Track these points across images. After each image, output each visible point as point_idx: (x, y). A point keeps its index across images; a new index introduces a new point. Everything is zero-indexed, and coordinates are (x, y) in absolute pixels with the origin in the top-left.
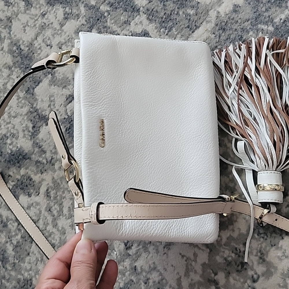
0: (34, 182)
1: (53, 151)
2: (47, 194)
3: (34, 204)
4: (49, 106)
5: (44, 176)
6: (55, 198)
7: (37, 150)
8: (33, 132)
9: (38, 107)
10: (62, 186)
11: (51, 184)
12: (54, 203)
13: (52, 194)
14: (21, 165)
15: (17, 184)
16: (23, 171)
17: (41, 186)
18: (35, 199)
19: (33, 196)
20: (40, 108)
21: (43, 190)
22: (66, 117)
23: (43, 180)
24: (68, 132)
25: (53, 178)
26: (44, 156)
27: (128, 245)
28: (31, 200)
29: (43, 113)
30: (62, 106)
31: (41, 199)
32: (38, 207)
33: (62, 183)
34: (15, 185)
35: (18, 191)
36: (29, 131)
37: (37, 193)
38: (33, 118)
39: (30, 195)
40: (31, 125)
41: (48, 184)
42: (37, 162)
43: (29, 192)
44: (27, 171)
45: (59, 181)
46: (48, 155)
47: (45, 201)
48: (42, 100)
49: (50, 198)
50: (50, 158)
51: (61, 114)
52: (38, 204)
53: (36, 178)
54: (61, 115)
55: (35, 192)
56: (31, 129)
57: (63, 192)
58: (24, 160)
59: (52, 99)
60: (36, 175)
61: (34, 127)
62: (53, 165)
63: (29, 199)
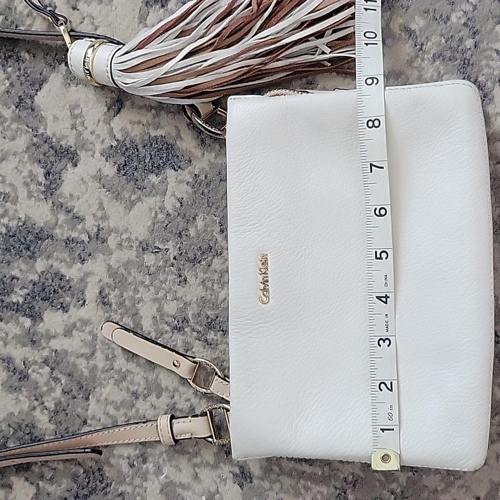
0: (68, 281)
1: (99, 214)
2: (103, 301)
3: (78, 324)
4: (73, 127)
5: (89, 265)
6: (121, 304)
7: (62, 217)
8: (48, 183)
9: (49, 133)
10: (130, 279)
11: (107, 280)
12: (121, 314)
13: (113, 297)
14: (34, 253)
15: (33, 292)
16: (40, 265)
17: (85, 287)
18: (76, 313)
19: (72, 310)
20: (54, 135)
21: (91, 293)
22: (115, 144)
23: (87, 274)
24: (123, 172)
25: (109, 267)
26: (80, 227)
28: (70, 317)
29: (63, 143)
30: (101, 123)
31: (90, 311)
32: (88, 329)
33: (129, 273)
34: (28, 294)
35: (38, 305)
36: (40, 184)
37: (81, 302)
38: (41, 156)
39: (65, 308)
40: (40, 172)
41: (100, 281)
42: (68, 241)
43: (62, 303)
44: (50, 262)
45: (122, 270)
46: (90, 224)
47: (100, 313)
48: (56, 119)
49: (111, 305)
50: (95, 230)
51: (101, 139)
52: (86, 322)
53: (73, 272)
54: (103, 141)
55: (75, 299)
56: (42, 179)
57: (136, 291)
58: (39, 242)
59: (77, 112)
60: (70, 266)
61: (47, 174)
62: (104, 241)
63: (66, 315)
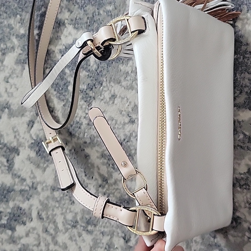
0: (24, 210)
1: (32, 176)
2: (40, 218)
3: (31, 230)
4: (15, 137)
5: (32, 201)
6: (48, 218)
7: (17, 180)
8: (9, 165)
9: (6, 142)
10: (50, 205)
11: (40, 207)
12: (48, 222)
13: (44, 215)
14: (7, 199)
15: (10, 217)
16: (11, 204)
17: (31, 212)
18: (30, 225)
19: (28, 224)
20: (8, 142)
21: (34, 214)
22: (33, 141)
23: (31, 206)
24: (39, 154)
25: (40, 201)
26: (25, 183)
27: (126, 239)
28: (27, 227)
29: (12, 145)
30: (26, 133)
31: (35, 223)
32: (35, 232)
33: (49, 202)
34: (8, 219)
35: (13, 223)
36: (5, 166)
37: (31, 219)
38: (4, 153)
39: (24, 223)
40: (4, 160)
41: (37, 208)
42: (21, 191)
43: (23, 221)
44: (15, 202)
45: (46, 202)
46: (29, 182)
47: (39, 223)
48: (7, 135)
49: (43, 219)
50: (31, 184)
51: (27, 140)
52: (34, 229)
53: (25, 206)
54: (28, 142)
55: (28, 219)
56: (6, 164)
57: (53, 210)
58: (9, 193)
59: (15, 130)
60: (23, 202)
61: (8, 161)
62: (36, 189)
63: (25, 227)
